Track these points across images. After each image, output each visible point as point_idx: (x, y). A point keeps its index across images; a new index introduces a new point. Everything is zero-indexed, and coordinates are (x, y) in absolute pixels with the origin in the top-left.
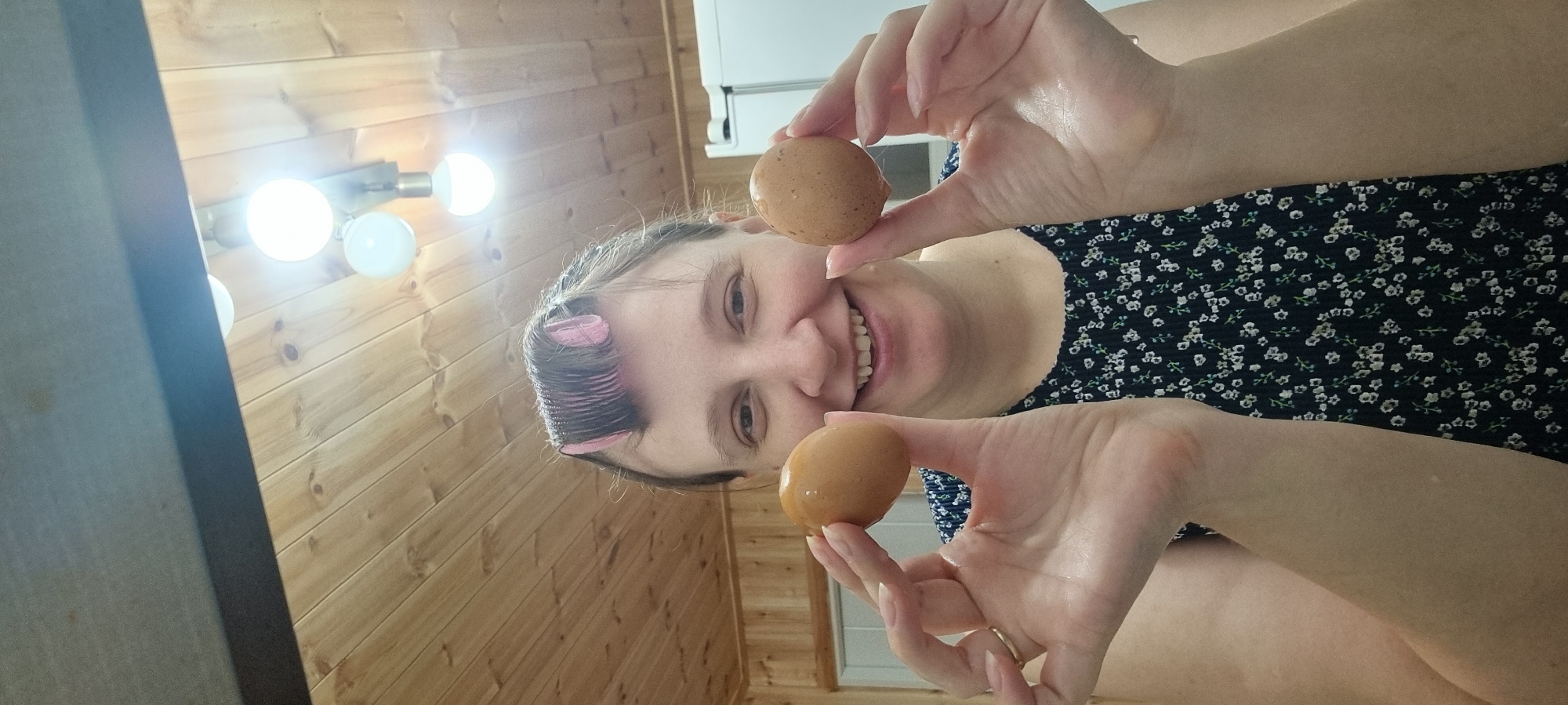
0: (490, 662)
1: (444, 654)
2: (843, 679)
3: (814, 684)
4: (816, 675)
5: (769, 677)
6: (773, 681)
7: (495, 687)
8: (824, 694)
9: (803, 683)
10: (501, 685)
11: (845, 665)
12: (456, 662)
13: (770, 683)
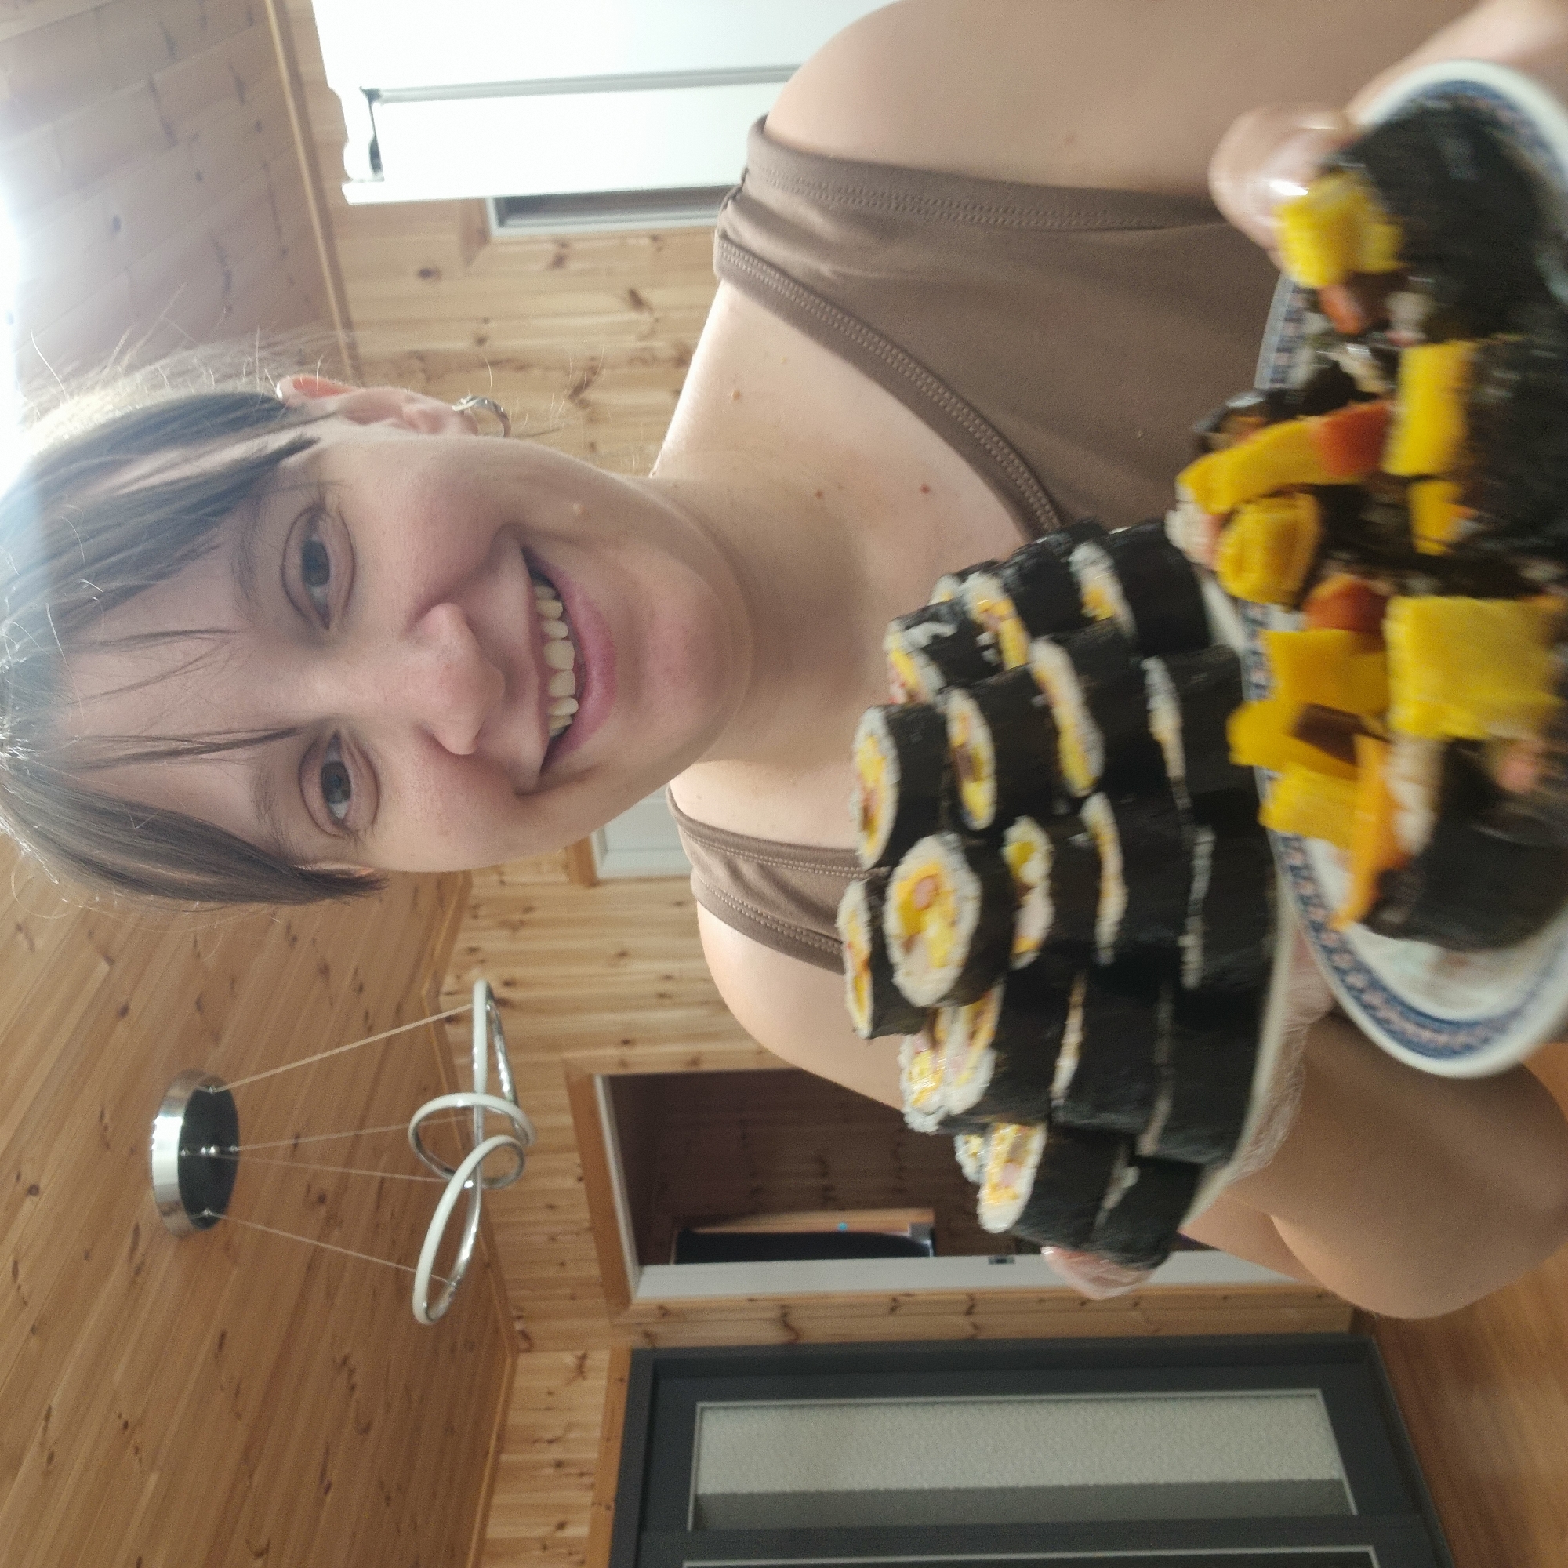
0: (90, 934)
1: (21, 936)
2: (605, 868)
3: (563, 878)
4: (566, 867)
5: (501, 873)
6: (507, 878)
7: (103, 967)
8: (579, 891)
9: (551, 878)
10: (111, 961)
11: (605, 850)
12: (40, 943)
13: (502, 883)
